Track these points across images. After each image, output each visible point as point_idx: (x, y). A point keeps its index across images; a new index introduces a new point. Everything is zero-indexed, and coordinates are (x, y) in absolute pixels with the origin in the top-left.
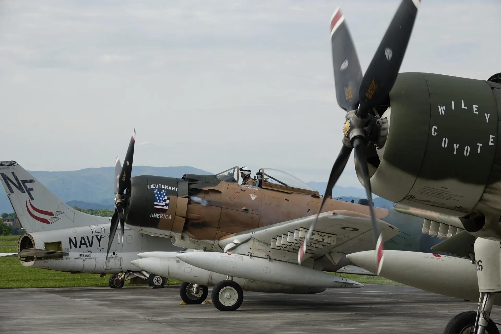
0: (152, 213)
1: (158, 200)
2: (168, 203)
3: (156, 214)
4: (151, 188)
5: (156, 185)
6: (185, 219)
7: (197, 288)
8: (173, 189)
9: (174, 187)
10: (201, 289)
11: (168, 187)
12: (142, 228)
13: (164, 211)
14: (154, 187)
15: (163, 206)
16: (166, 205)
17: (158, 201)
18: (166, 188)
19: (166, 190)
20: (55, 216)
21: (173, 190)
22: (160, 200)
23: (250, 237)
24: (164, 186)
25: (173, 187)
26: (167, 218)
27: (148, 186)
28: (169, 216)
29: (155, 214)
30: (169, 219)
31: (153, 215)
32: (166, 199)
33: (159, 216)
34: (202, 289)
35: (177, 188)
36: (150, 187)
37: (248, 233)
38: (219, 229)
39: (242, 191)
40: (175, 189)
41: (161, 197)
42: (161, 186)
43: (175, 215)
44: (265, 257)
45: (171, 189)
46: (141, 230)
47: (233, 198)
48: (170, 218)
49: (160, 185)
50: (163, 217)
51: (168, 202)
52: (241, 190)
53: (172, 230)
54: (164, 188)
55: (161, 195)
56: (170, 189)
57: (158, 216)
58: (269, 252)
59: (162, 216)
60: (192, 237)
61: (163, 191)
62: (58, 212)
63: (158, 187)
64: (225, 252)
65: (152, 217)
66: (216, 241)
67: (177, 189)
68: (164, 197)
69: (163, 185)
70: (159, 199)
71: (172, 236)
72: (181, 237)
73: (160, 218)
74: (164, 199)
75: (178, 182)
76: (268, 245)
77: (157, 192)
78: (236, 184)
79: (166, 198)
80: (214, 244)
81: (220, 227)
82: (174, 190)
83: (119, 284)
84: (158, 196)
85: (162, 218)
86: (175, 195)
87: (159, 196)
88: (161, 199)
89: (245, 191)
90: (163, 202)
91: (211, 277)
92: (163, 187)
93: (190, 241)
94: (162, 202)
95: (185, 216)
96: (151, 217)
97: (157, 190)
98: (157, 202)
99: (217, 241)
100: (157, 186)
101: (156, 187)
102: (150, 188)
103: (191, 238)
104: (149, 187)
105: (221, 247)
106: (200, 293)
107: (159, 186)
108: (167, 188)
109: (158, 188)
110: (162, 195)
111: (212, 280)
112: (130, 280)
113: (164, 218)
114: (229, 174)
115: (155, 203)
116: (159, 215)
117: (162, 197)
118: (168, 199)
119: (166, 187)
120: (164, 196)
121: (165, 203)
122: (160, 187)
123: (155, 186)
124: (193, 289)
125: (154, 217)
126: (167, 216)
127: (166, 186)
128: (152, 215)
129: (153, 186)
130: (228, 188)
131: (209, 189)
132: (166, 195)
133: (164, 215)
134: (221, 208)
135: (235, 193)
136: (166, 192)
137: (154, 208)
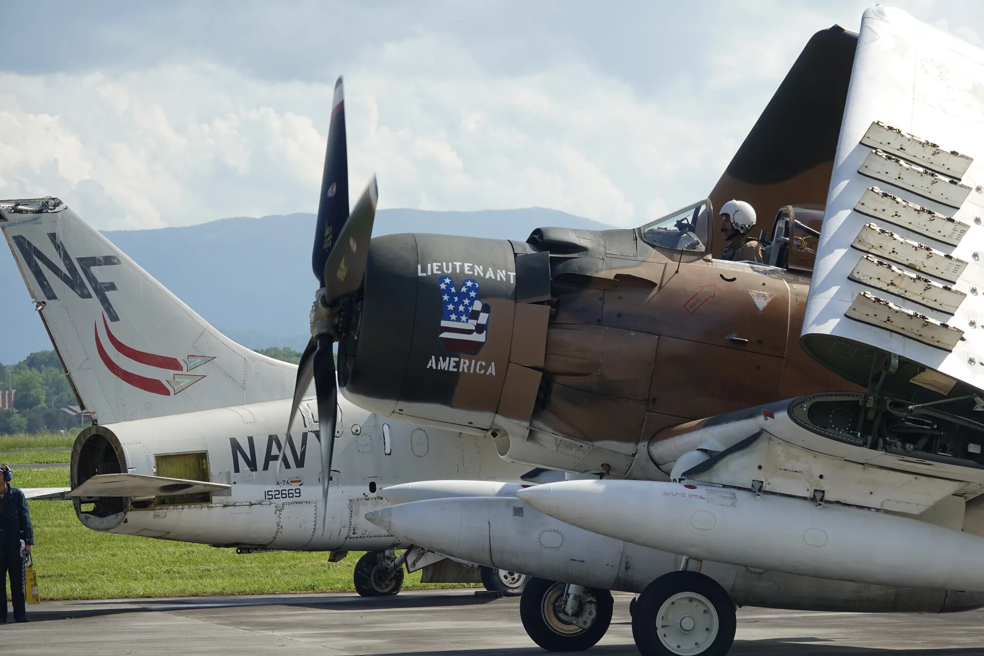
0: (433, 357)
1: (451, 312)
2: (484, 323)
3: (448, 359)
4: (428, 275)
5: (444, 264)
6: (540, 374)
7: (576, 597)
8: (501, 277)
9: (504, 272)
10: (591, 602)
11: (485, 272)
12: (402, 404)
13: (472, 349)
14: (437, 270)
15: (469, 332)
16: (480, 329)
17: (453, 317)
18: (476, 274)
19: (478, 278)
20: (184, 372)
21: (499, 279)
22: (459, 314)
23: (758, 431)
24: (472, 269)
25: (498, 271)
26: (483, 372)
27: (419, 266)
28: (488, 365)
29: (444, 360)
30: (488, 373)
31: (437, 361)
32: (480, 309)
33: (457, 365)
34: (594, 600)
35: (512, 274)
37: (752, 416)
38: (651, 406)
39: (725, 280)
40: (508, 277)
41: (461, 302)
42: (462, 267)
43: (509, 362)
44: (807, 495)
45: (493, 278)
46: (397, 410)
47: (695, 304)
48: (492, 370)
49: (458, 264)
50: (469, 367)
51: (483, 318)
52: (721, 276)
53: (499, 411)
54: (471, 273)
55: (462, 296)
56: (490, 277)
57: (454, 364)
58: (821, 477)
59: (466, 366)
60: (562, 432)
61: (469, 284)
62: (191, 359)
63: (450, 271)
64: (675, 480)
65: (434, 367)
66: (642, 446)
68: (471, 304)
69: (466, 265)
70: (456, 311)
71: (499, 430)
72: (528, 431)
73: (461, 370)
74: (470, 309)
75: (515, 255)
76: (815, 457)
77: (448, 286)
79: (478, 305)
80: (634, 455)
81: (654, 400)
82: (504, 279)
83: (386, 585)
84: (451, 301)
85: (466, 371)
87: (456, 299)
88: (461, 308)
89: (734, 279)
90: (467, 320)
91: (627, 562)
92: (466, 272)
93: (558, 446)
94: (464, 318)
95: (541, 364)
96: (431, 367)
97: (448, 281)
98: (449, 319)
99: (646, 443)
100: (448, 269)
101: (446, 272)
102: (424, 275)
103: (560, 437)
104: (423, 271)
105: (657, 465)
106: (588, 612)
107: (454, 267)
108: (482, 274)
111: (629, 570)
112: (422, 570)
113: (472, 371)
114: (679, 224)
115: (444, 323)
116: (455, 362)
117: (466, 302)
118: (486, 309)
119: (478, 270)
120: (472, 301)
121: (474, 322)
122: (458, 271)
123: (440, 268)
124: (566, 602)
125: (439, 368)
126: (481, 365)
127: (476, 266)
128: (432, 363)
129: (435, 268)
130: (678, 271)
131: (617, 276)
132: (478, 297)
133: (473, 361)
134: (657, 337)
135: (701, 287)
136: (477, 286)
137: (441, 338)
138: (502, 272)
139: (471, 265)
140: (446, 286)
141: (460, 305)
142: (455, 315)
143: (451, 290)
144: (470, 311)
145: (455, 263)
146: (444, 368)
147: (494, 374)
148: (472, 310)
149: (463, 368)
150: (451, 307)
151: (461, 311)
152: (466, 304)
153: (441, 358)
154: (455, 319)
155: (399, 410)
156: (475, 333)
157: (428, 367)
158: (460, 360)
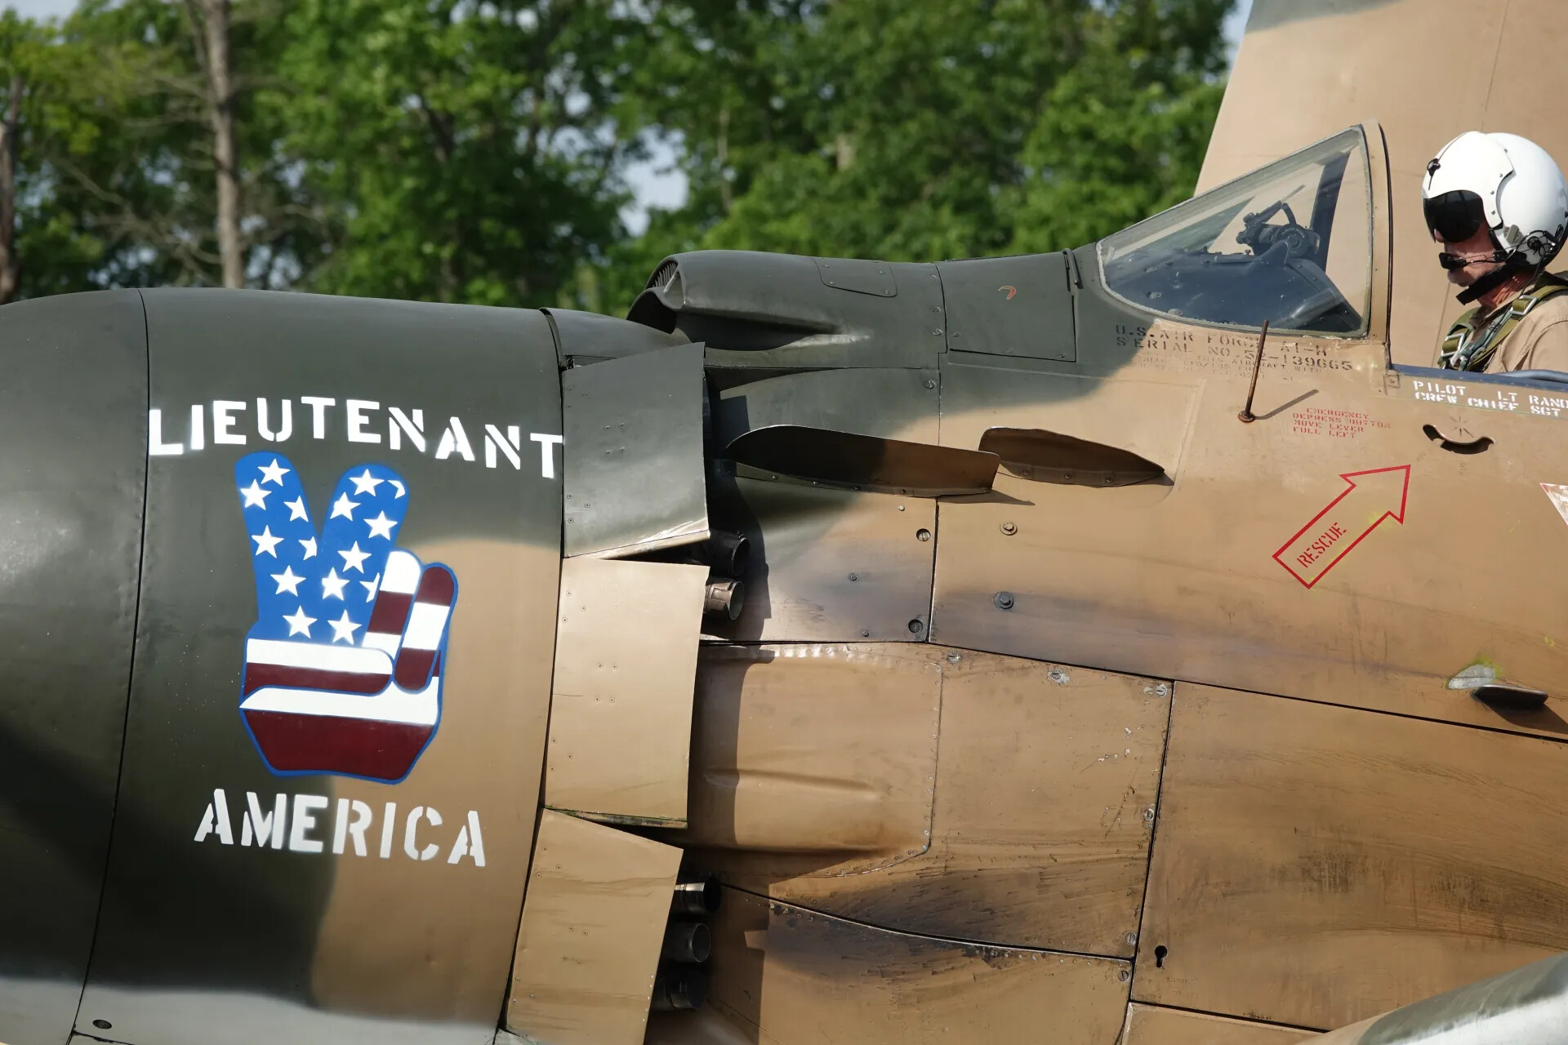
0: (219, 795)
1: (289, 603)
2: (432, 644)
3: (281, 799)
4: (189, 458)
5: (262, 404)
6: (675, 855)
8: (500, 454)
9: (514, 432)
11: (433, 432)
13: (382, 755)
14: (231, 430)
15: (370, 685)
16: (412, 670)
17: (300, 622)
18: (395, 444)
19: (406, 462)
21: (491, 462)
22: (324, 612)
24: (378, 422)
25: (491, 428)
26: (431, 851)
27: (155, 416)
28: (453, 824)
29: (267, 806)
30: (454, 858)
31: (237, 811)
32: (410, 588)
33: (323, 827)
35: (548, 442)
36: (176, 430)
38: (1150, 980)
39: (1448, 445)
40: (531, 452)
41: (329, 560)
42: (336, 418)
43: (541, 805)
45: (469, 456)
46: (85, 1023)
47: (1321, 546)
48: (471, 843)
49: (319, 405)
50: (373, 835)
51: (426, 626)
52: (1430, 432)
53: (510, 1019)
54: (375, 438)
55: (335, 535)
56: (456, 457)
57: (311, 823)
59: (359, 830)
61: (366, 483)
63: (285, 434)
65: (227, 838)
67: (558, 450)
68: (375, 566)
69: (353, 406)
70: (309, 597)
73: (338, 847)
74: (371, 587)
75: (565, 364)
77: (278, 495)
78: (1363, 357)
79: (402, 572)
81: (1161, 952)
82: (516, 462)
84: (289, 556)
85: (361, 849)
86: (532, 536)
87: (311, 548)
88: (333, 586)
89: (1482, 444)
90: (358, 636)
92: (355, 435)
94: (344, 627)
95: (674, 809)
96: (213, 837)
97: (274, 472)
98: (279, 632)
100: (275, 424)
101: (265, 433)
102: (176, 449)
104: (166, 439)
107: (303, 416)
108: (420, 444)
109: (299, 451)
110: (355, 531)
113: (385, 851)
114: (1256, 230)
115: (260, 651)
116: (312, 812)
117: (354, 557)
118: (437, 585)
119: (406, 426)
120: (378, 554)
121: (389, 642)
122: (319, 432)
123: (245, 422)
125: (246, 841)
126: (423, 822)
127: (396, 411)
128: (216, 822)
129: (222, 422)
130: (1248, 416)
131: (991, 438)
132: (400, 539)
133: (391, 809)
134: (1163, 685)
135: (1344, 476)
136: (401, 492)
137: (247, 711)
138: (505, 434)
139: (374, 405)
140: (267, 493)
141: (326, 574)
142: (308, 613)
143: (290, 511)
144: (371, 597)
145: (305, 400)
146: (268, 842)
147: (480, 862)
148: (381, 595)
149: (349, 841)
150: (288, 582)
151: (332, 599)
152: (353, 569)
153: (252, 798)
154: (308, 635)
155: (96, 1023)
156: (393, 688)
157: (200, 837)
158: (332, 806)
